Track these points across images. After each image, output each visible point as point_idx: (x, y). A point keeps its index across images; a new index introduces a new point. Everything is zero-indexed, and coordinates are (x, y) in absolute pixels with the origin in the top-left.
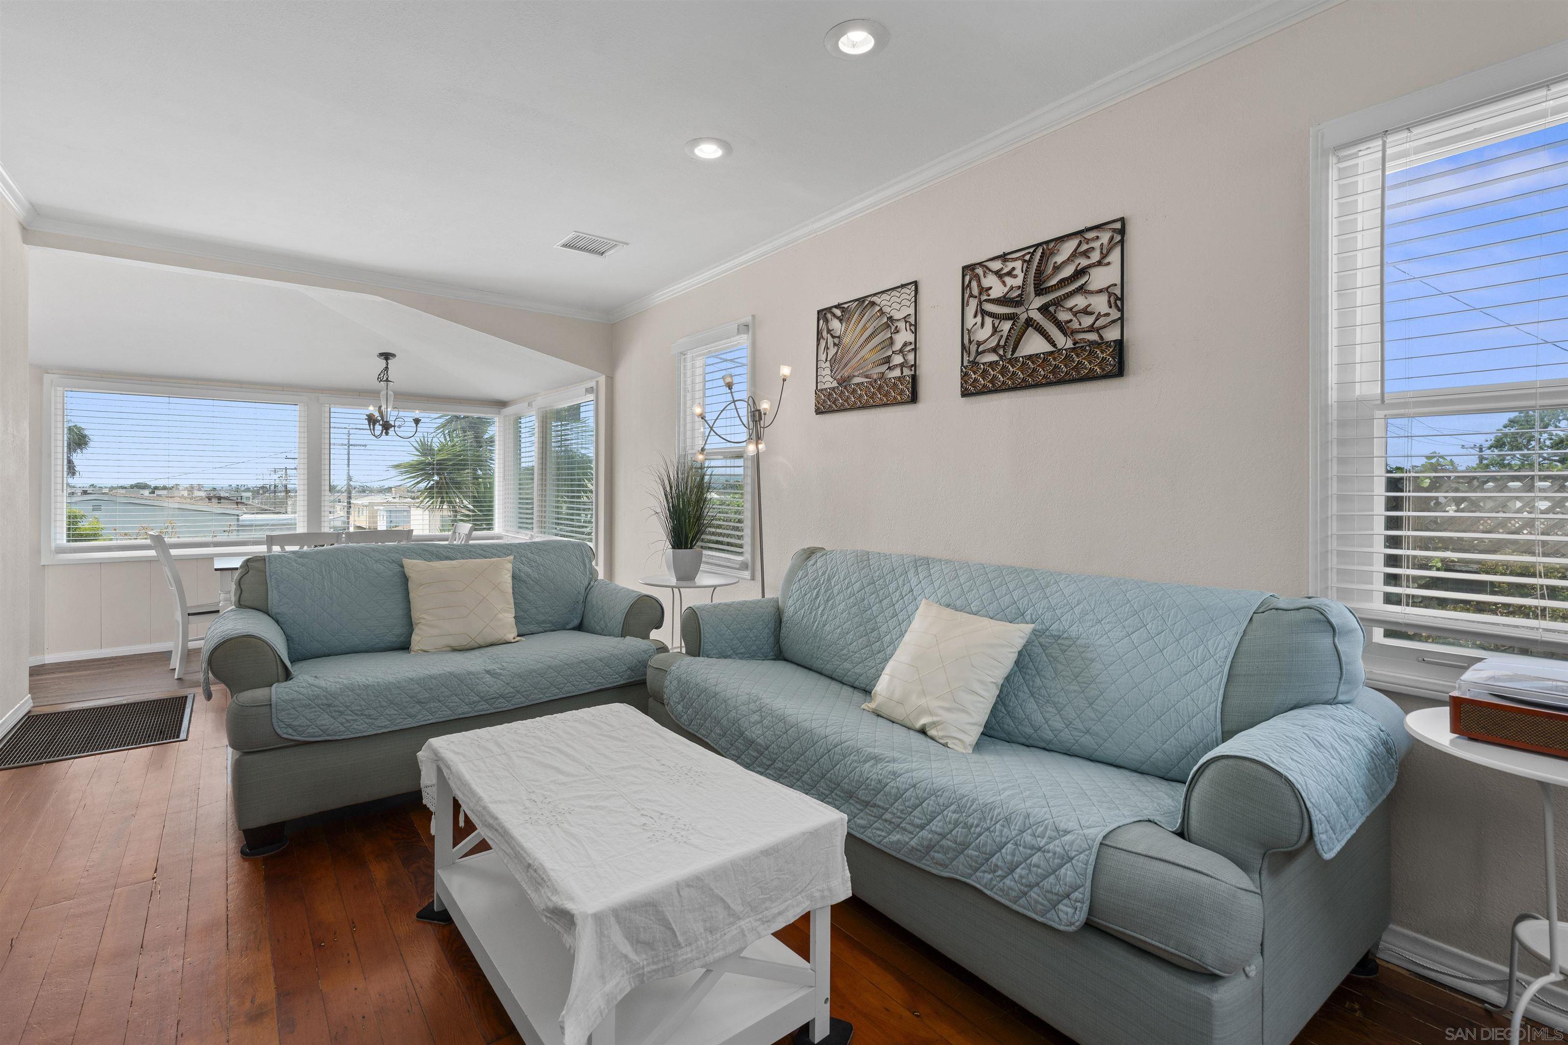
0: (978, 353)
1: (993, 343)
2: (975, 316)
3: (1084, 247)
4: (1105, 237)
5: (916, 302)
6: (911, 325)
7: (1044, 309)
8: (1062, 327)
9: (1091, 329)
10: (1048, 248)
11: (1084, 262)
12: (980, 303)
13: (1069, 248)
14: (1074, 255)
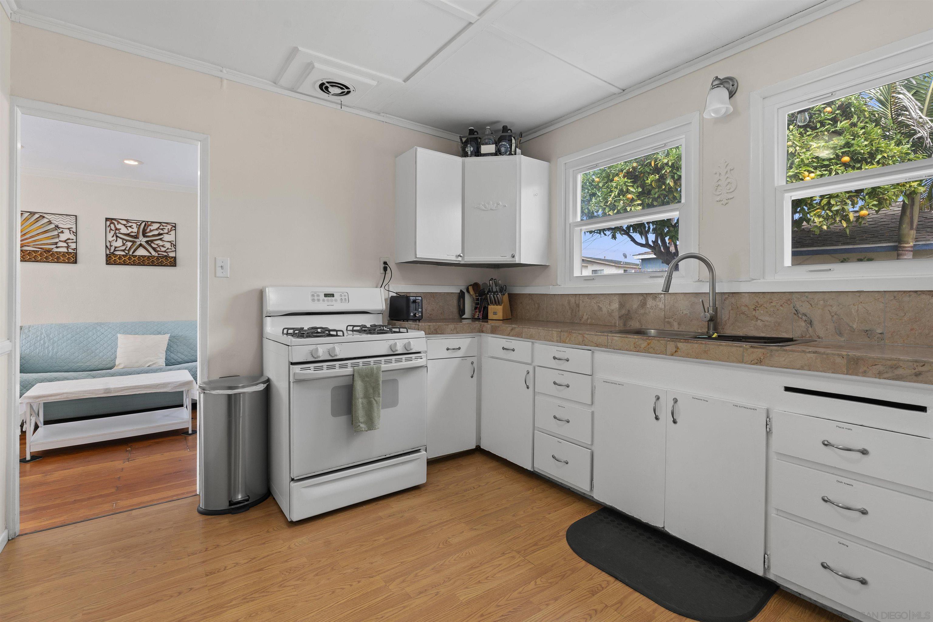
0: (115, 250)
1: (123, 248)
2: (113, 237)
3: (161, 227)
4: (169, 227)
5: (76, 224)
6: (73, 232)
7: (147, 242)
8: (154, 249)
9: (165, 252)
10: (147, 224)
11: (162, 232)
12: (115, 233)
13: (156, 226)
14: (158, 228)
